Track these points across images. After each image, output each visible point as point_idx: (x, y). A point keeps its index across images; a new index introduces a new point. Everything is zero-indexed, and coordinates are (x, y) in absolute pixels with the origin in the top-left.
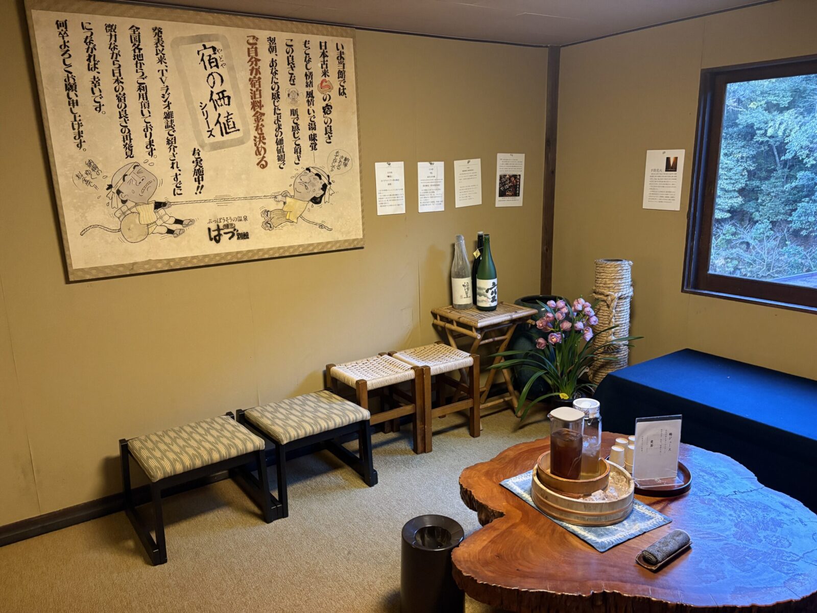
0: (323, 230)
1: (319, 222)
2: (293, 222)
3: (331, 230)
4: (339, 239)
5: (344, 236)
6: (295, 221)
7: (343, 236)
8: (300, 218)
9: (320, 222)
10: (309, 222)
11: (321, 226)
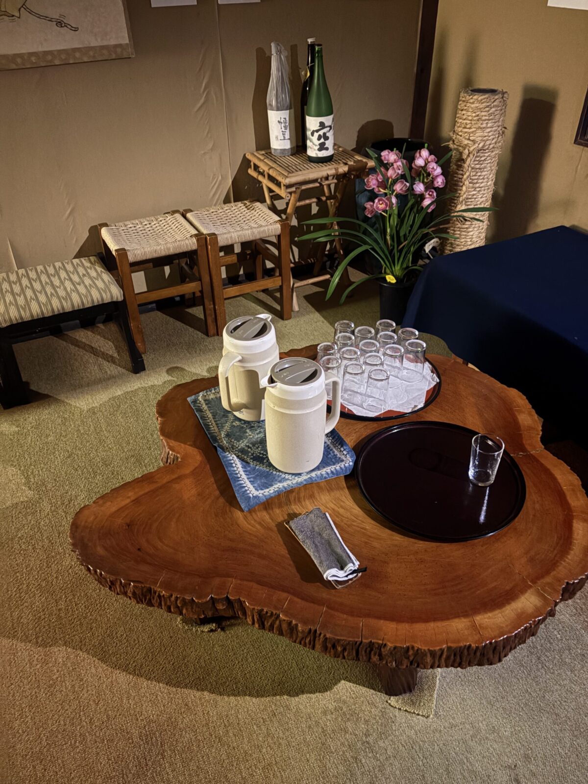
0: (64, 30)
1: (54, 17)
2: (13, 16)
3: (76, 29)
4: (92, 45)
5: (99, 40)
6: (17, 14)
7: (96, 40)
8: (22, 9)
9: (56, 16)
10: (39, 16)
11: (60, 24)
